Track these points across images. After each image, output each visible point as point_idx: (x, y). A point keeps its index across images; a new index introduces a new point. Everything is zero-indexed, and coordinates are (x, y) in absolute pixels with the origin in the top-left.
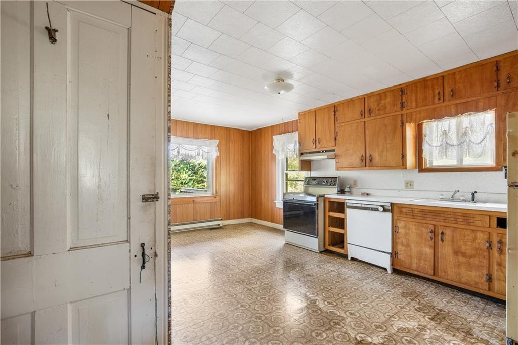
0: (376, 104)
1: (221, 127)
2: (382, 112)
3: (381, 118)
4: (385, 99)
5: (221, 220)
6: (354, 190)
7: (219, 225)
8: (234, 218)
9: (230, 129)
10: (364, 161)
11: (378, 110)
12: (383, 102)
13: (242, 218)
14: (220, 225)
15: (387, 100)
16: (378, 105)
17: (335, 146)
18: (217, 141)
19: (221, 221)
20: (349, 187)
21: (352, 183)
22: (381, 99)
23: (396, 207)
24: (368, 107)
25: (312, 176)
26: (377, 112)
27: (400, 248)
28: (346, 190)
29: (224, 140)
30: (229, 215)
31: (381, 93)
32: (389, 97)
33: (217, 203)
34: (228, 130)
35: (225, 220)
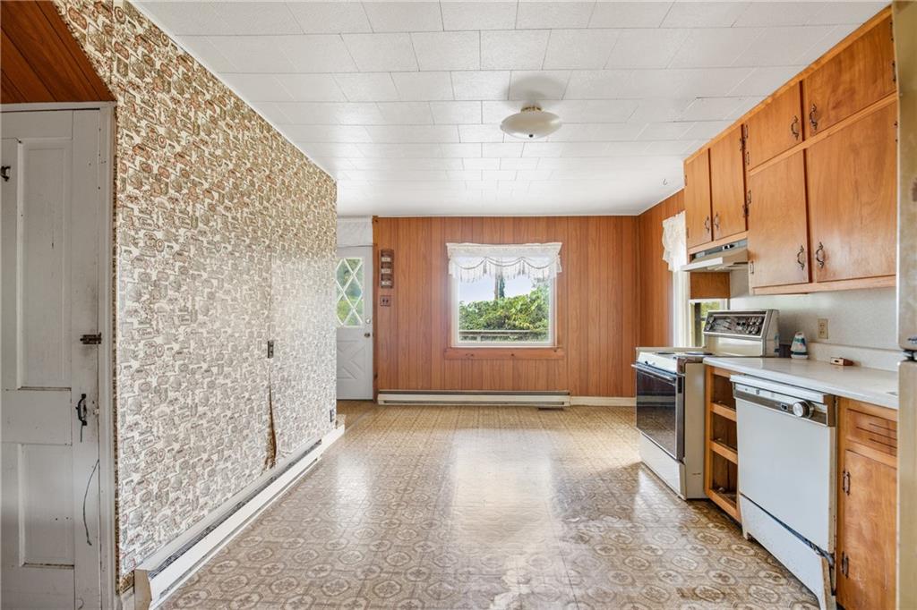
0: (829, 91)
1: (567, 217)
2: (844, 111)
3: (842, 130)
4: (851, 67)
5: (569, 394)
6: (817, 349)
7: (563, 403)
8: (599, 395)
9: (587, 218)
10: (806, 265)
11: (834, 108)
12: (846, 77)
13: (618, 396)
14: (566, 405)
15: (857, 68)
16: (834, 91)
17: (747, 229)
18: (558, 245)
19: (568, 397)
20: (803, 340)
21: (815, 328)
22: (840, 71)
23: (845, 410)
24: (810, 105)
25: (733, 309)
26: (833, 113)
27: (854, 547)
28: (793, 349)
29: (574, 243)
30: (587, 388)
31: (838, 55)
32: (861, 56)
33: (561, 362)
34: (583, 221)
35: (576, 395)
